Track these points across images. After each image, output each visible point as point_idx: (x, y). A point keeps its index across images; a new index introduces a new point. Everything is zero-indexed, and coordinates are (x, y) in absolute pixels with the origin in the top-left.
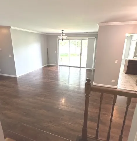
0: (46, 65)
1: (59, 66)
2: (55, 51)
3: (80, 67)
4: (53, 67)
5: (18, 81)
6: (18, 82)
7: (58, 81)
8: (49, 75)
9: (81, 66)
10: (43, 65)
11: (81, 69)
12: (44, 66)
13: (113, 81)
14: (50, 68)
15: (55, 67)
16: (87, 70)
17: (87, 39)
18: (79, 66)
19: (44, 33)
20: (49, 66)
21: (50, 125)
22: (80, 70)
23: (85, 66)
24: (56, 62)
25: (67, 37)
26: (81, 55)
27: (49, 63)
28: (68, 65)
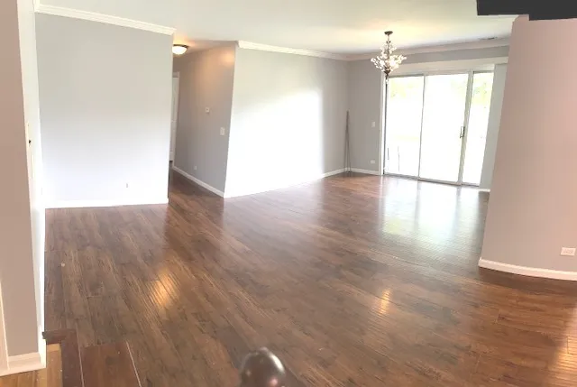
0: (339, 171)
1: (385, 175)
2: (374, 123)
3: (459, 185)
9: (464, 180)
10: (326, 171)
11: (463, 189)
13: (568, 251)
15: (373, 178)
17: (492, 67)
18: (455, 180)
20: (348, 175)
22: (458, 193)
23: (477, 181)
24: (373, 162)
25: (402, 58)
26: (463, 136)
27: (349, 166)
28: (416, 175)
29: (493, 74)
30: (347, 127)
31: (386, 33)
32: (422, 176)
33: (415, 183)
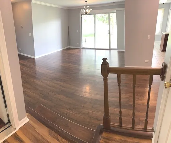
0: (66, 48)
1: (83, 48)
2: (78, 30)
3: (110, 49)
4: (74, 50)
5: (36, 62)
6: (36, 64)
7: (81, 67)
8: (69, 59)
11: (112, 51)
12: (64, 48)
13: (147, 61)
14: (71, 51)
15: (77, 50)
16: (119, 52)
17: (115, 11)
18: (108, 48)
19: (65, 7)
20: (69, 49)
21: (70, 112)
22: (110, 52)
23: (116, 47)
24: (78, 44)
25: (91, 9)
26: (109, 34)
27: (69, 46)
28: (94, 48)
29: (116, 13)
30: (68, 32)
31: (85, 1)
32: (96, 48)
33: (94, 50)
